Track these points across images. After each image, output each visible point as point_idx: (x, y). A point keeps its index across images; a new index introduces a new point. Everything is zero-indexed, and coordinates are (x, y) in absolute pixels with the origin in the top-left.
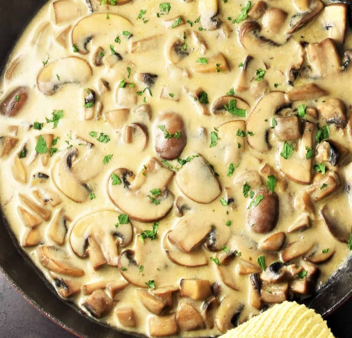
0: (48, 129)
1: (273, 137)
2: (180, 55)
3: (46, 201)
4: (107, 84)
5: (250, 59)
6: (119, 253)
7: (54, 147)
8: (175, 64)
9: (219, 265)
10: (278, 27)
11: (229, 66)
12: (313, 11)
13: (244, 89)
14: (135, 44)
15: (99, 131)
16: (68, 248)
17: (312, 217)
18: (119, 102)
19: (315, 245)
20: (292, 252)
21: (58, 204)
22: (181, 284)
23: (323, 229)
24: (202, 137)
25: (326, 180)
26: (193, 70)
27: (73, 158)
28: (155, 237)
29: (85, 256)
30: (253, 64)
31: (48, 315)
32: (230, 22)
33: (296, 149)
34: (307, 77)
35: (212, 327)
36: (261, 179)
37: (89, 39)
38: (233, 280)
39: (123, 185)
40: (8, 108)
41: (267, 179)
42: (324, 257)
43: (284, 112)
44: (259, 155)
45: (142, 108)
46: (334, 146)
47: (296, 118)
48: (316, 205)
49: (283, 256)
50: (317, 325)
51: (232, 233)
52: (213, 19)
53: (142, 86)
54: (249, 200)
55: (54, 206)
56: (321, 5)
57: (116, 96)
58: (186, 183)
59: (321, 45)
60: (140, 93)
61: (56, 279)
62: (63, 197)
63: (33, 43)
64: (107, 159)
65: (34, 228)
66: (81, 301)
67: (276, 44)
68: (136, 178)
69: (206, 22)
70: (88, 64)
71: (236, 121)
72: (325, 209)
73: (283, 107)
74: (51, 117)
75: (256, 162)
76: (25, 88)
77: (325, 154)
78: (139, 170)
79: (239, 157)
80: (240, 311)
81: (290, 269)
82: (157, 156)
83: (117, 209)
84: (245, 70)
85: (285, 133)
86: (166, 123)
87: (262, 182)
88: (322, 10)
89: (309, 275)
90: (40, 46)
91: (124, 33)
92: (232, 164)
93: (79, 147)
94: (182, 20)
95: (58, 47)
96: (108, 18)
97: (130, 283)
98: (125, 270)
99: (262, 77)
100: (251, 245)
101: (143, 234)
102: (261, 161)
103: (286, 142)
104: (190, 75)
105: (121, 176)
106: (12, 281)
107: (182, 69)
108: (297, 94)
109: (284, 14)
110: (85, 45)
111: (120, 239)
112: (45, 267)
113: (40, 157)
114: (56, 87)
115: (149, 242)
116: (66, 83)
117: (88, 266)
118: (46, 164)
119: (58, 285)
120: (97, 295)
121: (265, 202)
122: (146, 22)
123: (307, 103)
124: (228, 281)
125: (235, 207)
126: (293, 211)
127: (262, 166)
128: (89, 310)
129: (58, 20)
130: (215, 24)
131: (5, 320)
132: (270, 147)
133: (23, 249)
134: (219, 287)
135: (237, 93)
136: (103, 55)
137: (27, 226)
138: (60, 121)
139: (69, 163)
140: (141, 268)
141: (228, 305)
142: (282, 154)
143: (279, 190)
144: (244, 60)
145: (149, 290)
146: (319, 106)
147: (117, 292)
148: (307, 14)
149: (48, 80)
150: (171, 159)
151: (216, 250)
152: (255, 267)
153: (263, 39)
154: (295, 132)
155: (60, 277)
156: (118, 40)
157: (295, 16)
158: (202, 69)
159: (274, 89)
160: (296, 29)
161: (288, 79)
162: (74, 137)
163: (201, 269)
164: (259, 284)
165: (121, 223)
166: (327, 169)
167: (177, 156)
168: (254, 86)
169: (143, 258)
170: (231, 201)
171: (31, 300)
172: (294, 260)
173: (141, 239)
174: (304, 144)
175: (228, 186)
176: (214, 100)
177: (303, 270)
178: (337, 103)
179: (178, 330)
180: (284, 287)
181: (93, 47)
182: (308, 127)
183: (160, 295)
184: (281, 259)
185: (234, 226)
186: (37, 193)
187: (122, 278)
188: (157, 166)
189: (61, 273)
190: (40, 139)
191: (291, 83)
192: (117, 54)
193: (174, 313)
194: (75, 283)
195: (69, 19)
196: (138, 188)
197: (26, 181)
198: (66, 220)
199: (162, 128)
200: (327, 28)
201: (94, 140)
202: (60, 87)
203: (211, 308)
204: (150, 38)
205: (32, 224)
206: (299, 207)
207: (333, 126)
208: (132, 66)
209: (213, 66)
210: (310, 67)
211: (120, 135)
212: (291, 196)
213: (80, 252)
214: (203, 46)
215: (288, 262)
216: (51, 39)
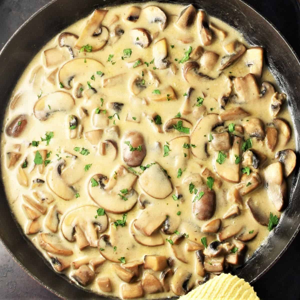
0: (42, 146)
1: (210, 148)
2: (140, 88)
3: (43, 200)
4: (86, 112)
5: (192, 90)
6: (98, 238)
7: (48, 159)
8: (136, 95)
9: (172, 244)
10: (212, 65)
11: (176, 95)
12: (238, 53)
13: (188, 112)
14: (106, 80)
15: (81, 146)
16: (60, 234)
17: (241, 207)
18: (95, 124)
19: (243, 228)
20: (227, 233)
21: (52, 202)
22: (145, 259)
23: (249, 216)
24: (157, 150)
25: (251, 180)
26: (149, 99)
27: (62, 167)
28: (124, 225)
29: (74, 240)
30: (194, 94)
31: (47, 287)
32: (176, 63)
33: (228, 156)
34: (235, 102)
35: (169, 290)
36: (203, 180)
37: (72, 78)
38: (183, 256)
39: (100, 186)
40: (13, 131)
41: (206, 180)
42: (250, 236)
43: (218, 129)
44: (200, 161)
45: (113, 129)
46: (256, 153)
47: (227, 134)
48: (243, 198)
49: (220, 236)
50: (247, 291)
51: (181, 221)
52: (164, 61)
53: (112, 112)
54: (194, 196)
55: (49, 204)
56: (244, 48)
57: (93, 120)
58: (147, 184)
59: (244, 79)
60: (110, 117)
61: (52, 258)
62: (55, 196)
63: (30, 82)
64: (87, 167)
65: (35, 220)
66: (71, 274)
67: (211, 79)
68: (109, 181)
69: (158, 63)
70: (71, 96)
71: (182, 137)
72: (250, 200)
73: (217, 125)
74: (44, 137)
75: (198, 166)
76: (25, 115)
77: (249, 160)
78: (111, 175)
79: (186, 164)
80: (189, 278)
81: (225, 246)
82: (125, 164)
83: (96, 205)
84: (189, 99)
85: (219, 145)
86: (130, 139)
87: (203, 182)
88: (245, 52)
89: (239, 250)
90: (35, 84)
91: (98, 73)
92: (180, 169)
93: (66, 159)
94: (141, 62)
95: (49, 84)
96: (85, 62)
97: (107, 260)
98: (103, 250)
99: (201, 103)
100: (196, 229)
101: (115, 223)
102: (202, 166)
103: (220, 152)
104: (148, 103)
105: (98, 180)
106: (19, 263)
107: (142, 99)
108: (227, 115)
109: (217, 56)
110: (69, 82)
111: (99, 227)
112: (44, 249)
113: (38, 167)
114: (48, 115)
115: (120, 228)
116: (55, 111)
117: (76, 248)
118: (42, 172)
119: (54, 262)
120: (83, 269)
121: (205, 197)
122: (113, 64)
123: (235, 122)
124: (180, 256)
125: (183, 201)
126: (226, 203)
127: (202, 170)
128: (77, 280)
129: (48, 64)
130: (165, 64)
131: (15, 287)
132: (208, 155)
133: (27, 236)
134: (173, 261)
135: (183, 116)
136: (82, 90)
137: (29, 218)
138: (51, 139)
139: (59, 171)
140: (115, 248)
141: (180, 274)
142: (217, 161)
143: (216, 187)
144: (187, 91)
145: (121, 264)
146: (244, 124)
147: (97, 266)
148: (234, 55)
149: (42, 109)
150: (135, 166)
151: (170, 234)
152: (199, 246)
153: (202, 75)
154: (226, 144)
155: (55, 256)
156: (93, 78)
157: (224, 57)
158: (156, 98)
159: (210, 112)
160: (226, 67)
161: (220, 105)
162: (62, 151)
163: (159, 247)
164: (202, 258)
165: (99, 215)
166: (251, 171)
167: (139, 164)
168: (195, 110)
169: (116, 241)
170: (180, 197)
171: (34, 276)
172: (228, 240)
173: (114, 227)
174: (233, 153)
175: (178, 185)
176: (166, 121)
177: (235, 247)
178: (258, 122)
179: (143, 294)
180: (221, 260)
181: (75, 84)
182: (236, 140)
183: (129, 268)
184: (218, 239)
185: (183, 216)
186: (36, 194)
187: (101, 256)
188: (125, 172)
189: (55, 253)
190: (37, 153)
191: (223, 107)
192: (93, 89)
193: (140, 281)
194: (66, 261)
195: (56, 64)
196: (111, 188)
197: (28, 185)
198: (58, 214)
199: (128, 143)
200: (249, 65)
201: (78, 154)
202: (51, 114)
203: (167, 277)
204: (117, 76)
205: (33, 217)
206: (231, 200)
207: (254, 139)
208: (104, 98)
209: (164, 96)
210: (236, 95)
211: (97, 149)
212: (224, 192)
213: (70, 237)
214: (157, 81)
215: (223, 241)
216: (43, 79)
